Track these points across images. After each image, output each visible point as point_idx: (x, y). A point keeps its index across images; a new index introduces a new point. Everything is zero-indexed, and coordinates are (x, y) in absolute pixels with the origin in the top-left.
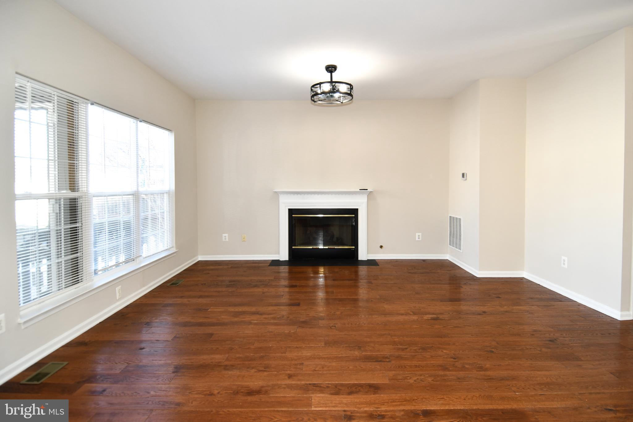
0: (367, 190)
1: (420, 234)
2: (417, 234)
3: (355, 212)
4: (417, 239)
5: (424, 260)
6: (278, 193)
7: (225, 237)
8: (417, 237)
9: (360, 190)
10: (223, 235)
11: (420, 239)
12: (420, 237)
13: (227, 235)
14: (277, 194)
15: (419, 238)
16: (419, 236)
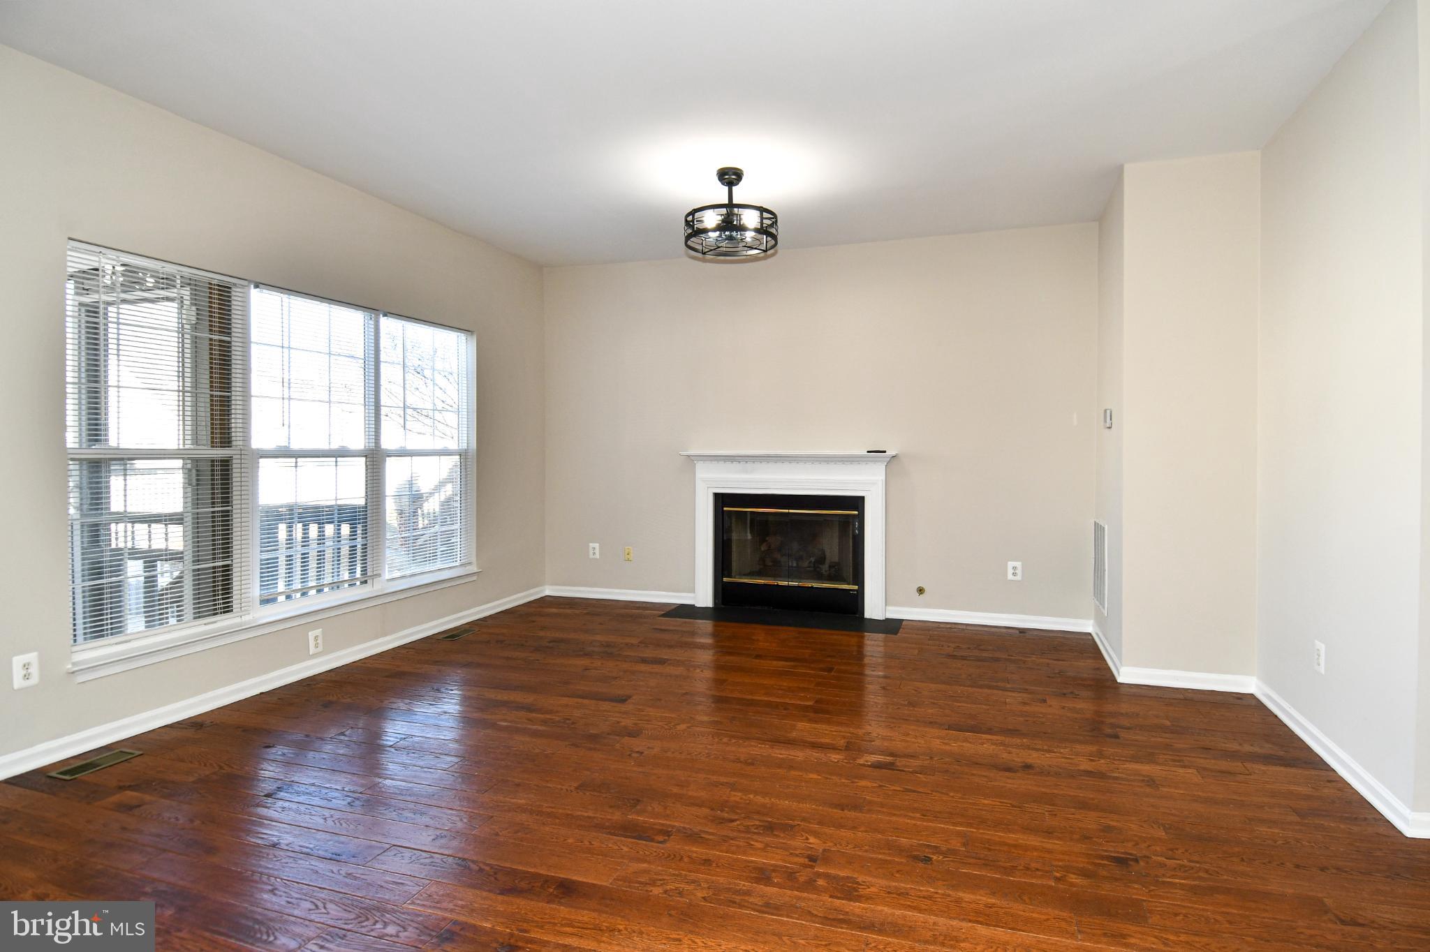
0: (885, 452)
1: (1018, 564)
2: (1011, 564)
3: (857, 503)
4: (1010, 577)
5: (1023, 631)
6: (692, 458)
7: (594, 548)
8: (1010, 571)
9: (868, 452)
10: (591, 544)
11: (1019, 578)
12: (1019, 572)
13: (597, 545)
14: (691, 460)
15: (1014, 574)
16: (1015, 568)
